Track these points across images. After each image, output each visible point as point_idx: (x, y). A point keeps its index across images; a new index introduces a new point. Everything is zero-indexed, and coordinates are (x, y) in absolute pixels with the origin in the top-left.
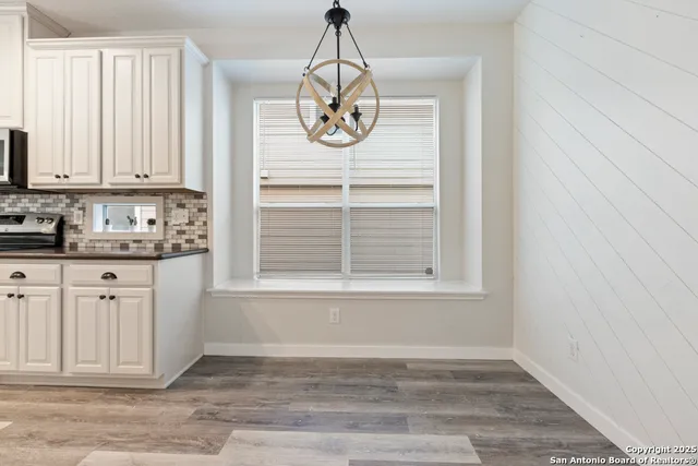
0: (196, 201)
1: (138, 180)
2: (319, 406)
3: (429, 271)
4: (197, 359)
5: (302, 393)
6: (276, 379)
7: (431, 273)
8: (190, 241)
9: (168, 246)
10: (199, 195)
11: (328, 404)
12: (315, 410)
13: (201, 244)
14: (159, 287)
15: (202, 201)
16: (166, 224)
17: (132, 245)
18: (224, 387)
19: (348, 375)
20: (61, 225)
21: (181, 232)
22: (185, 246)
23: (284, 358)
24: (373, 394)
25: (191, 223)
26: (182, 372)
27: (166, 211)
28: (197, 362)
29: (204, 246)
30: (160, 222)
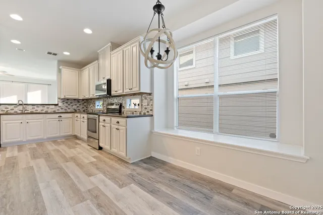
0: (149, 96)
1: (130, 91)
2: (167, 189)
3: (273, 136)
4: (148, 157)
5: (167, 182)
6: (165, 173)
7: (275, 137)
8: (148, 112)
9: (142, 113)
10: (150, 94)
11: (170, 190)
12: (164, 190)
13: (151, 113)
14: (128, 127)
15: (151, 96)
16: (142, 105)
17: (135, 113)
18: (145, 169)
19: (194, 182)
20: (121, 106)
21: (146, 108)
22: (147, 114)
23: (175, 166)
24: (195, 195)
25: (148, 105)
26: (139, 160)
27: (142, 101)
28: (147, 158)
29: (151, 114)
30: (140, 105)
